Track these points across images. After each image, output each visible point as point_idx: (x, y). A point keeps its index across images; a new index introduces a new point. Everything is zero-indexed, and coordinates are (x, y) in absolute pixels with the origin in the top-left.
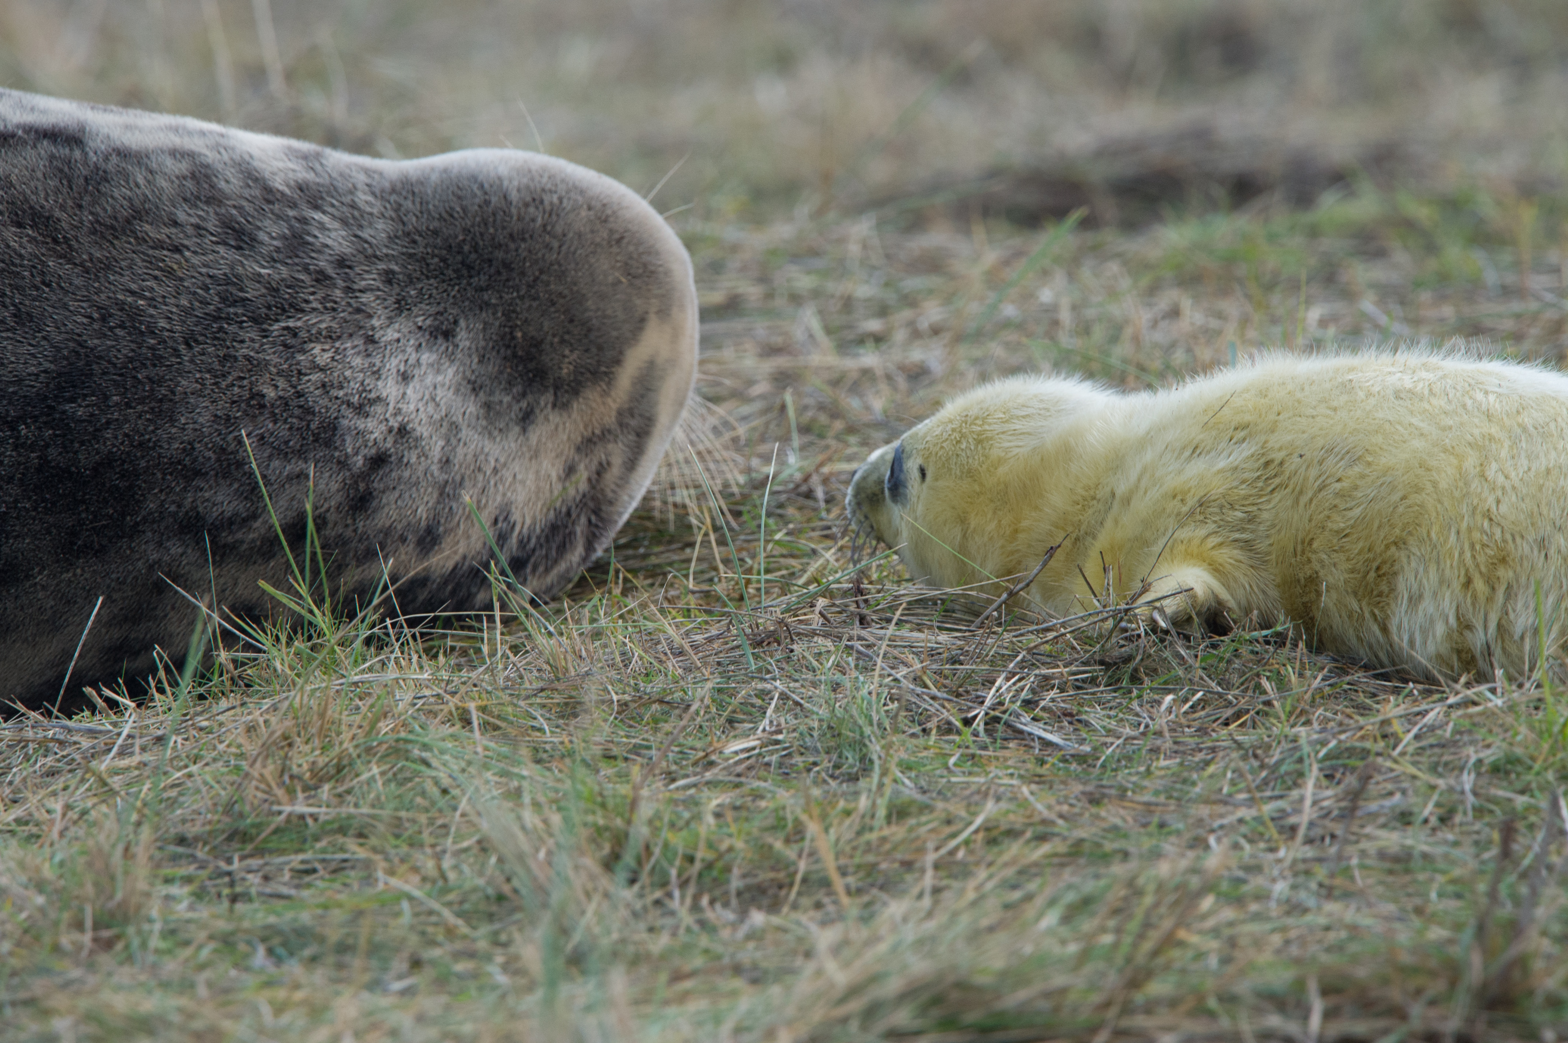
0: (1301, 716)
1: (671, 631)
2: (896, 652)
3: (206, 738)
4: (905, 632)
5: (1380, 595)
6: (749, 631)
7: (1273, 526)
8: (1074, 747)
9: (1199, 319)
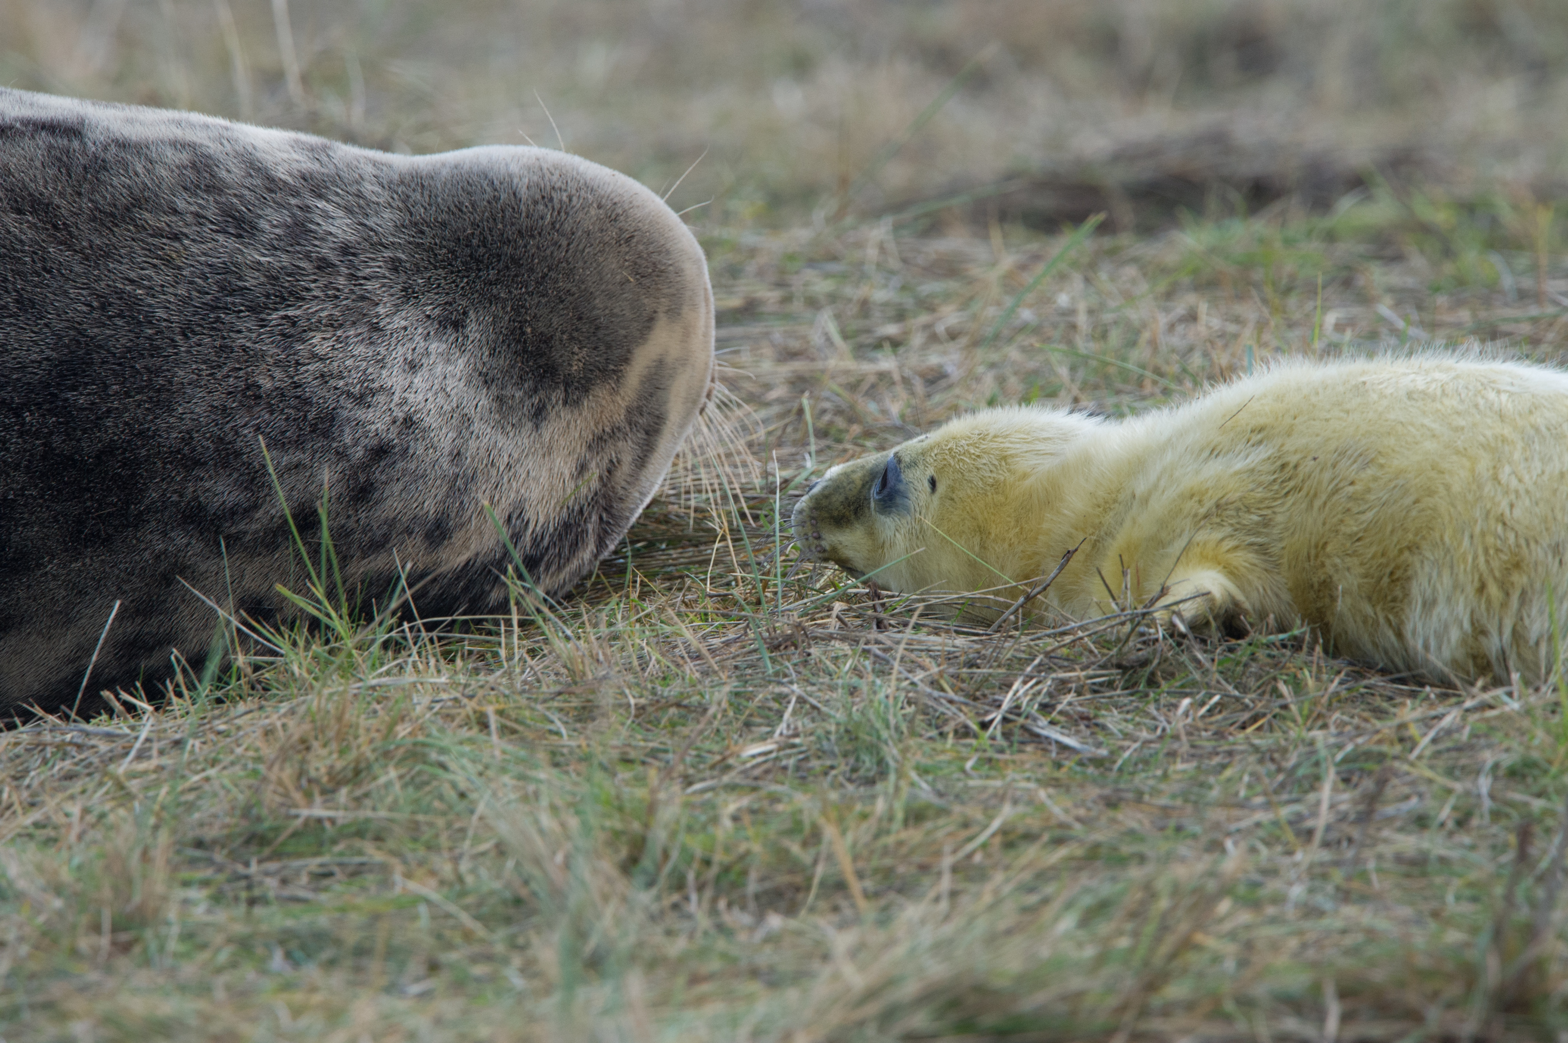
0: (1319, 720)
1: (688, 635)
2: (913, 656)
3: (224, 742)
4: (922, 636)
5: (1394, 600)
6: (766, 635)
7: (1287, 529)
8: (1090, 750)
9: (1216, 323)
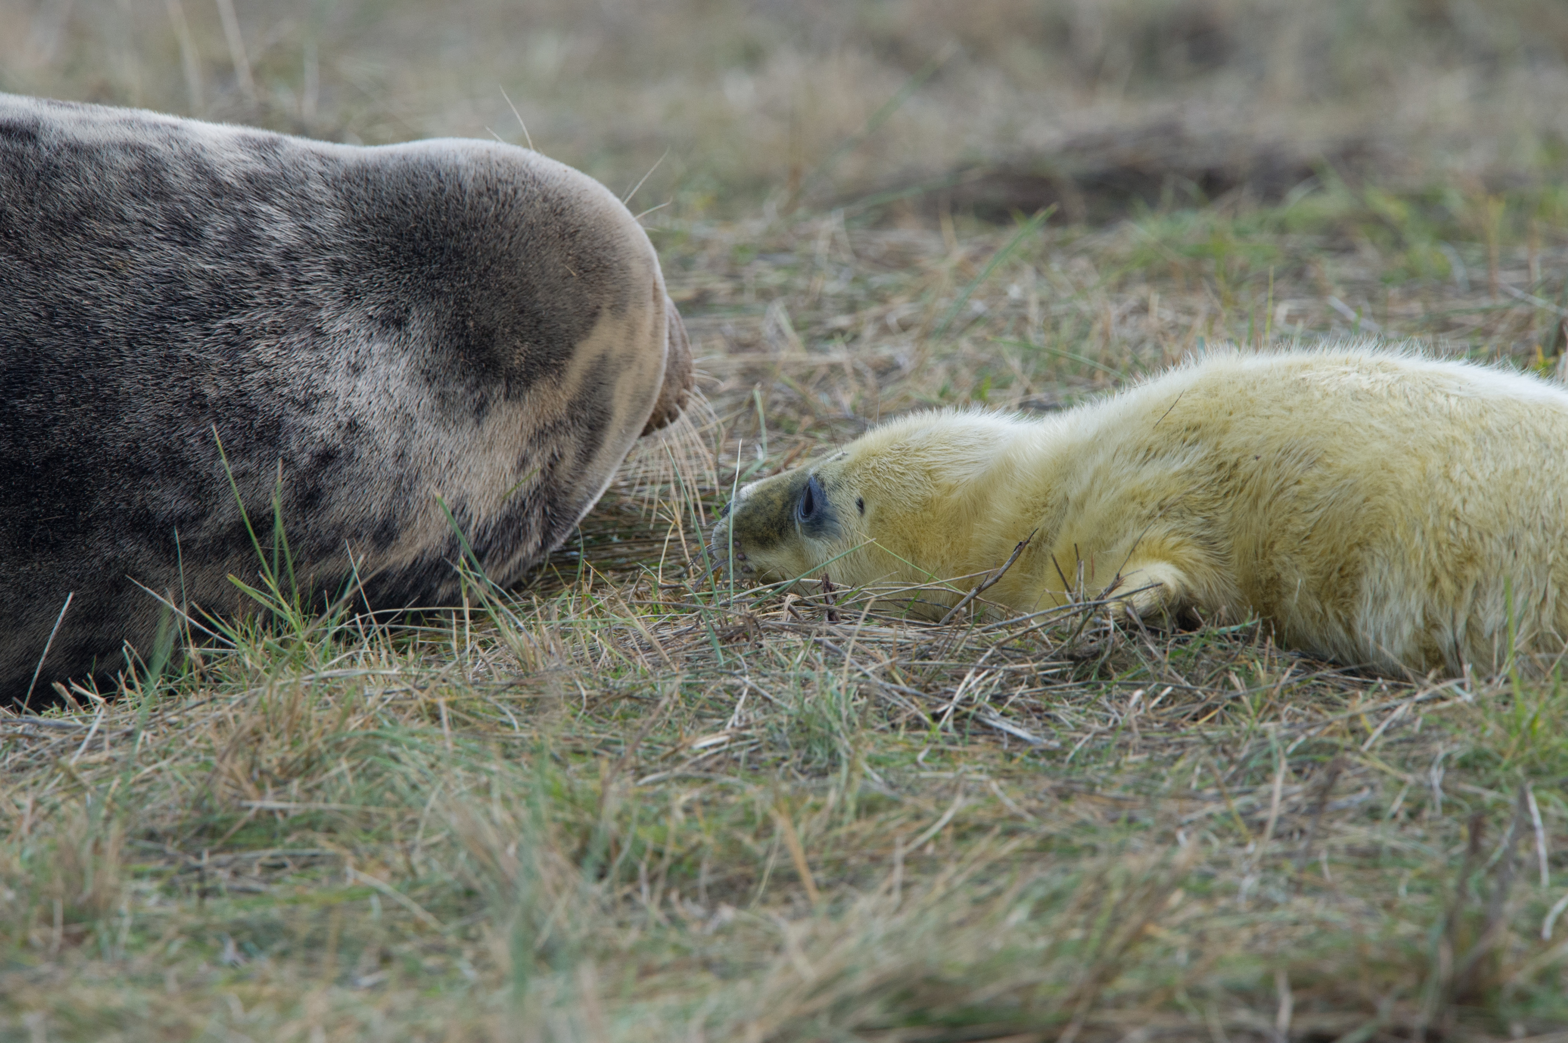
0: (1270, 711)
1: (640, 627)
2: (865, 647)
3: (176, 734)
4: (873, 628)
5: (1344, 595)
6: (718, 626)
7: (1231, 528)
8: (1042, 742)
9: (1168, 315)
